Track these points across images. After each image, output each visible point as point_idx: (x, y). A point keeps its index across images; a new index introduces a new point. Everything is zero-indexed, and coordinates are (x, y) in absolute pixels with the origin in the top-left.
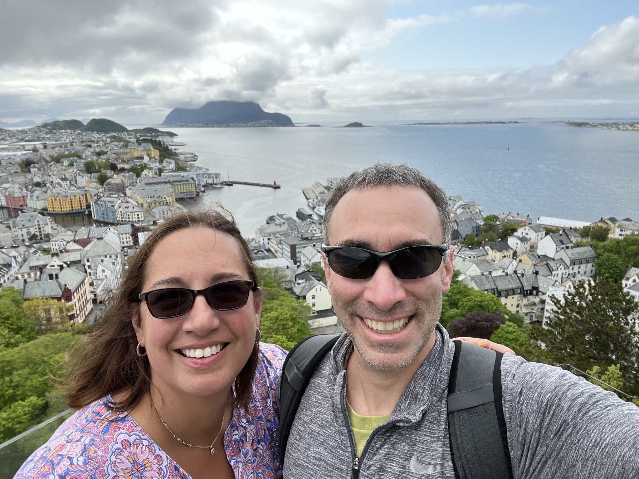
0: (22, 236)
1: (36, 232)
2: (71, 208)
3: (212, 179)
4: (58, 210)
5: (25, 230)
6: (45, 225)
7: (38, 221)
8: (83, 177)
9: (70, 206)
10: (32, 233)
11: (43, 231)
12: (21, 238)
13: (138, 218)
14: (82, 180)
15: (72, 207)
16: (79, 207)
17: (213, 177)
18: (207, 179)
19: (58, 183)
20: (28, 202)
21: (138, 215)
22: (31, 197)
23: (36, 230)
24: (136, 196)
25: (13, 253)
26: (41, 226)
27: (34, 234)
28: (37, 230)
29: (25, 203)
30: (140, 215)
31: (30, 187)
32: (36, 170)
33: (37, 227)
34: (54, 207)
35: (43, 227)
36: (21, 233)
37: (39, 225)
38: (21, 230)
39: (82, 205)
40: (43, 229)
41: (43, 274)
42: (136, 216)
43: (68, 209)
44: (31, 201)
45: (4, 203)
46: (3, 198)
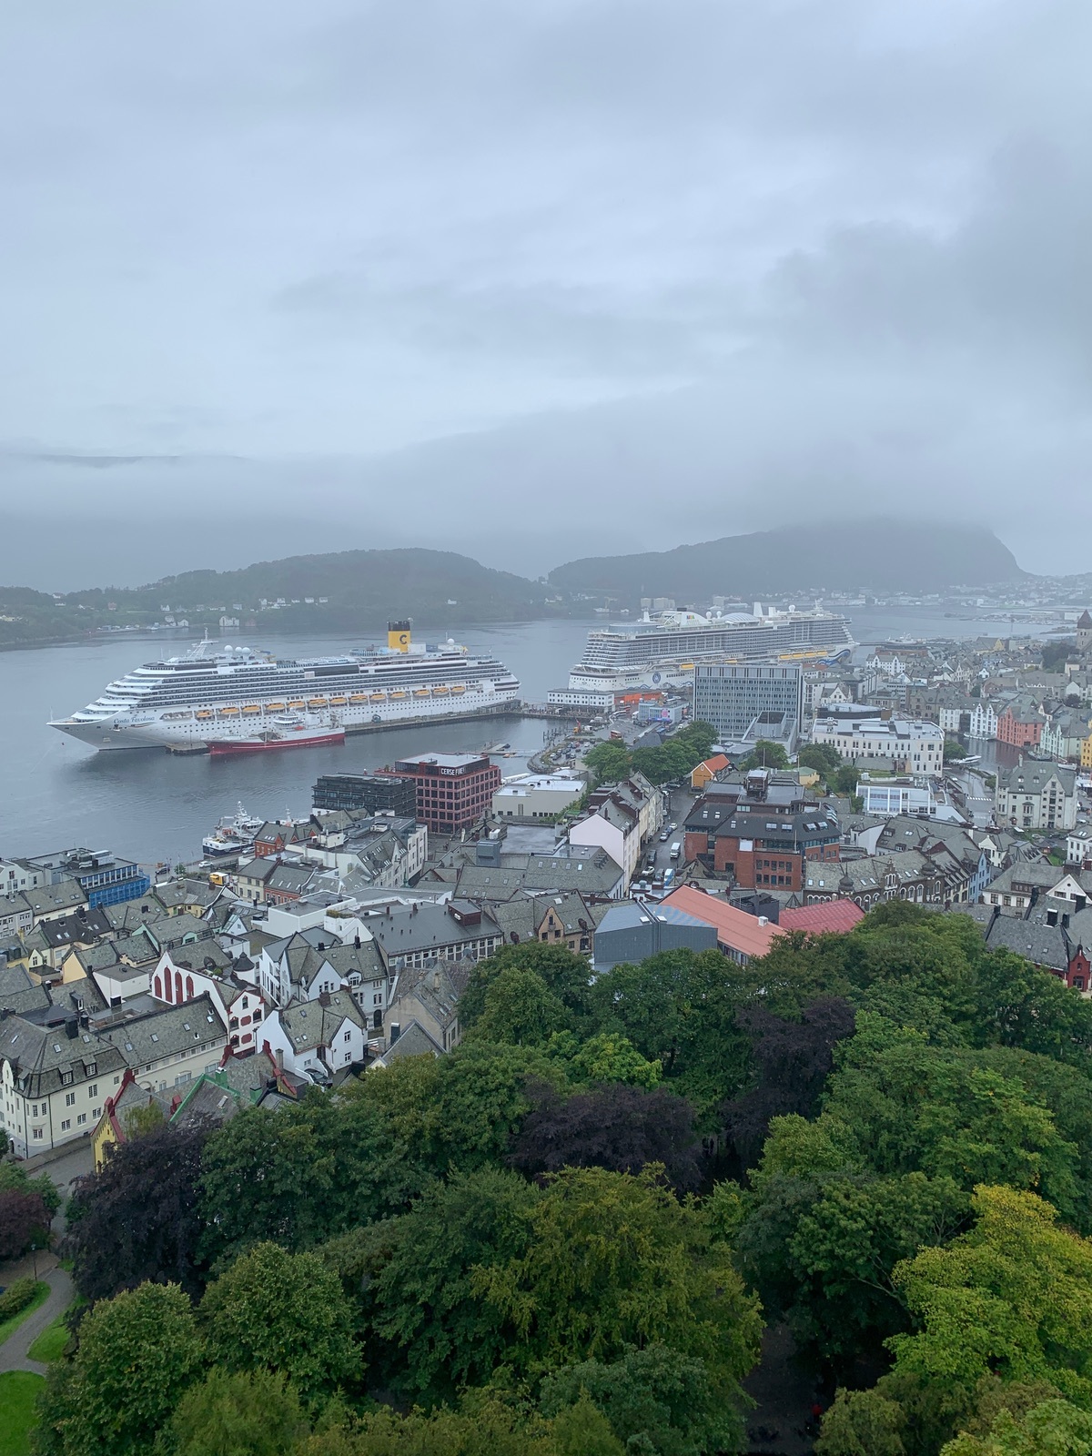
0: (1014, 809)
1: (1045, 807)
5: (1022, 799)
6: (1066, 796)
7: (1054, 784)
10: (1036, 809)
11: (1060, 808)
12: (1010, 814)
20: (1043, 736)
22: (1053, 727)
23: (1044, 803)
25: (987, 843)
26: (1058, 796)
28: (1047, 803)
29: (1035, 738)
31: (1054, 705)
32: (1076, 667)
33: (1048, 796)
35: (1060, 800)
36: (1012, 802)
37: (1053, 793)
38: (1015, 797)
40: (1060, 804)
41: (1036, 907)
44: (1050, 737)
45: (994, 732)
46: (995, 720)
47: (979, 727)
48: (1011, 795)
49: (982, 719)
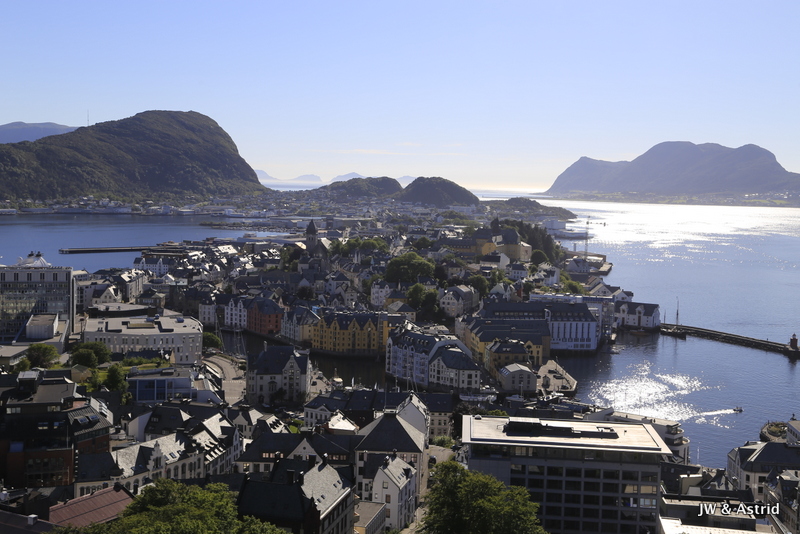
0: (261, 389)
1: (285, 384)
2: (351, 347)
3: (636, 317)
4: (328, 346)
5: (267, 378)
6: (302, 373)
7: (292, 364)
8: (382, 287)
9: (351, 342)
10: (279, 386)
11: (297, 383)
12: (259, 392)
13: (470, 383)
14: (380, 294)
15: (354, 345)
16: (366, 347)
17: (640, 313)
18: (625, 315)
19: (339, 297)
20: (283, 325)
21: (470, 376)
22: (290, 316)
23: (284, 380)
24: (473, 335)
26: (295, 373)
27: (281, 389)
28: (287, 381)
29: (277, 326)
30: (473, 376)
31: (292, 299)
32: (306, 266)
33: (287, 374)
34: (324, 340)
35: (297, 377)
36: (260, 382)
37: (291, 372)
38: (261, 378)
39: (372, 342)
40: (297, 380)
41: (278, 470)
42: (466, 380)
43: (346, 347)
44: (288, 325)
45: (244, 323)
46: (245, 313)
47: (232, 319)
48: (259, 376)
49: (234, 312)
